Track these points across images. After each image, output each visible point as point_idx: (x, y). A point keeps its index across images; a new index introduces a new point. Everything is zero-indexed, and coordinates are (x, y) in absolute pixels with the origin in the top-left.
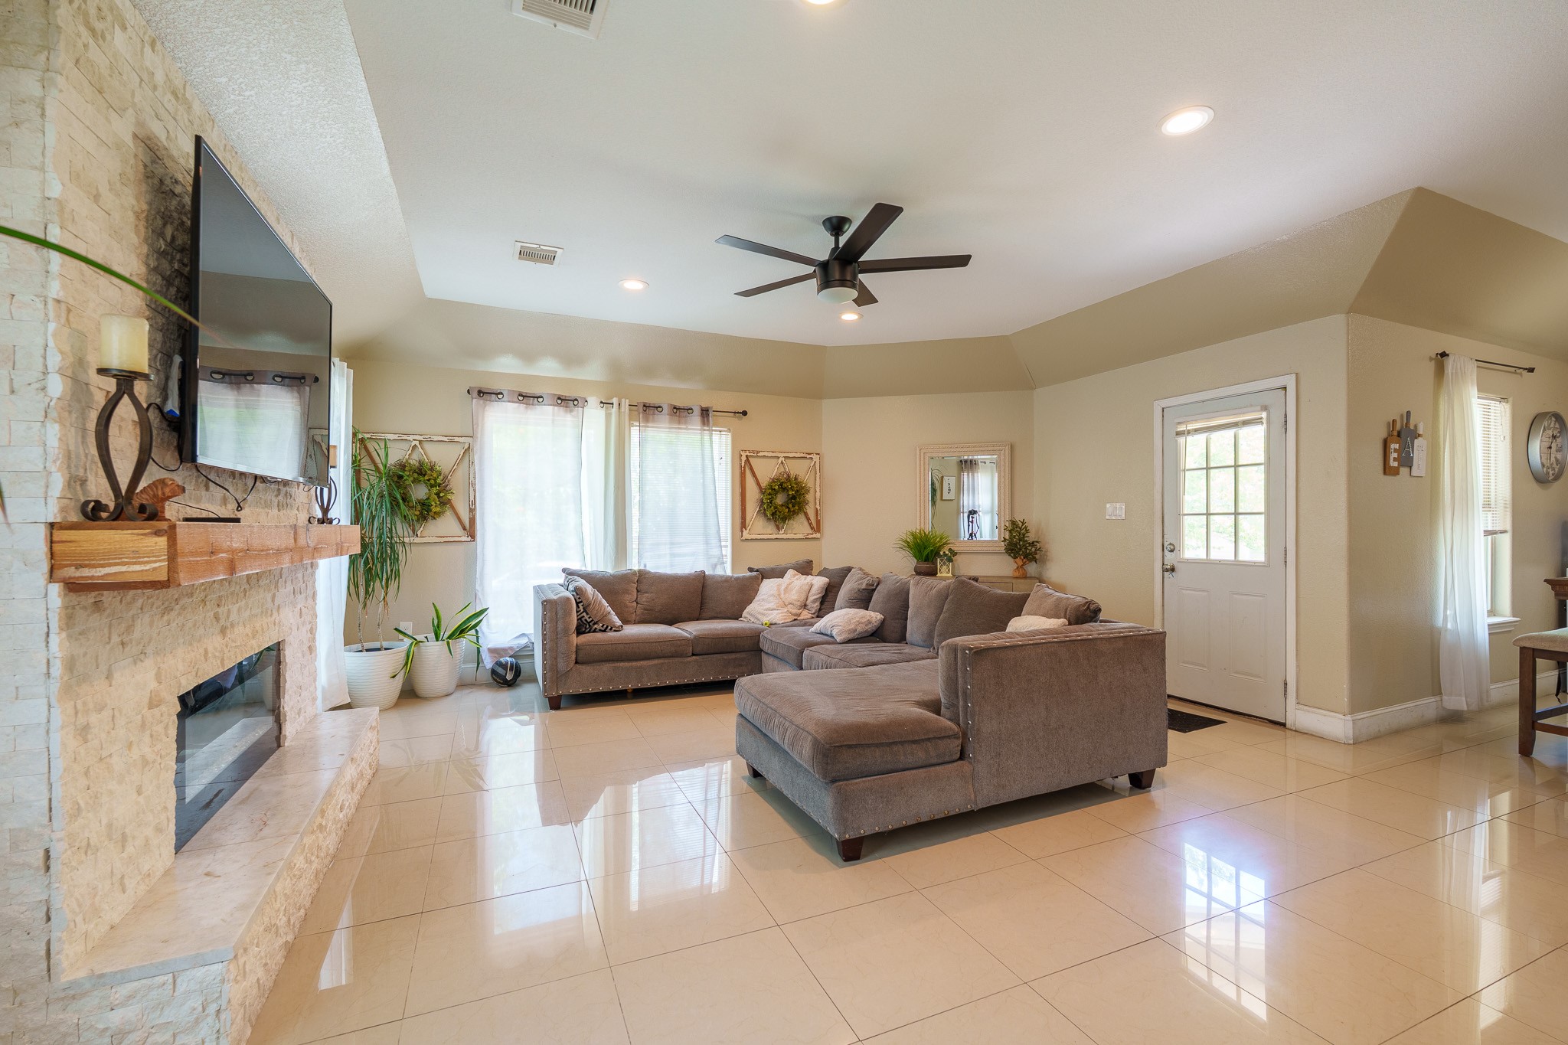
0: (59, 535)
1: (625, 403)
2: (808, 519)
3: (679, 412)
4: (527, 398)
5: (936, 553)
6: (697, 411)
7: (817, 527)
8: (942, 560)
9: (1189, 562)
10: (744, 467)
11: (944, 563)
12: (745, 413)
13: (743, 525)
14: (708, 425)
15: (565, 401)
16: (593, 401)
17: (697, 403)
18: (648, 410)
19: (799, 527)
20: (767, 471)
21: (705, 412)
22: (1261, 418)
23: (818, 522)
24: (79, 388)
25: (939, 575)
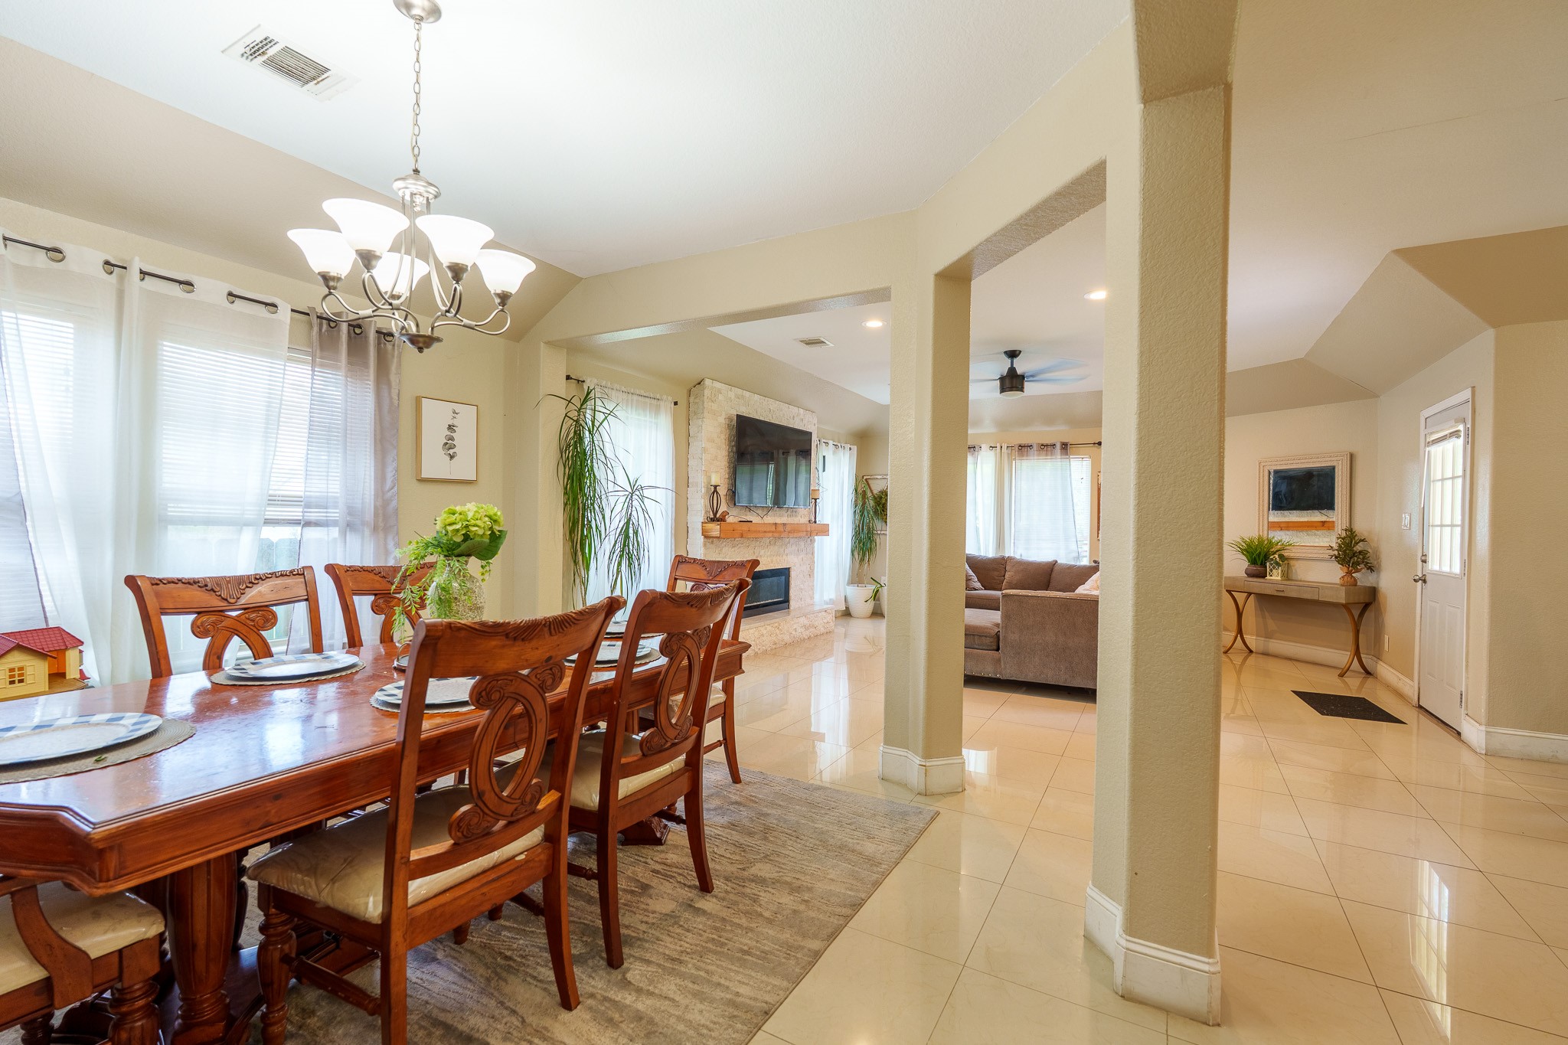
0: (704, 525)
1: (1004, 447)
3: (1046, 448)
5: (1266, 557)
6: (1058, 446)
8: (1271, 564)
9: (1439, 575)
11: (1274, 568)
12: (1098, 443)
14: (1067, 454)
17: (1057, 440)
18: (1023, 449)
21: (1065, 446)
22: (1458, 431)
24: (708, 489)
25: (1268, 577)
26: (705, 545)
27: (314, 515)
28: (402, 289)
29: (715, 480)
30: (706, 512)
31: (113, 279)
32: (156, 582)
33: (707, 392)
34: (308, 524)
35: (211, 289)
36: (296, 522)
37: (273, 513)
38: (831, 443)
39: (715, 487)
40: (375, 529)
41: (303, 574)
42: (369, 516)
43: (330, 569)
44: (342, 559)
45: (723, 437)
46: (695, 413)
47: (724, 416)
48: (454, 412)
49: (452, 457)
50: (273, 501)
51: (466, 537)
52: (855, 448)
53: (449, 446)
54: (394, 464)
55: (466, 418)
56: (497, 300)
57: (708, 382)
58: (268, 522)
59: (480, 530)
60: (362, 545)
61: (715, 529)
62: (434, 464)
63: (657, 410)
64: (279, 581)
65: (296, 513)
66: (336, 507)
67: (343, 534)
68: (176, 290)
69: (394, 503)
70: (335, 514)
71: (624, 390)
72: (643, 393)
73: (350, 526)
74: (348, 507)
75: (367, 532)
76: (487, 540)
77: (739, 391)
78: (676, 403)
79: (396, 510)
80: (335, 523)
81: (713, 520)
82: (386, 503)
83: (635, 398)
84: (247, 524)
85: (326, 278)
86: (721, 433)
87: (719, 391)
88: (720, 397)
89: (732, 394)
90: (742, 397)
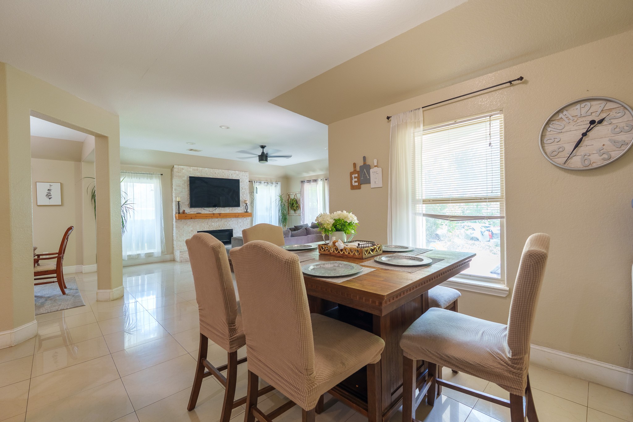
4: (309, 181)
24: (176, 203)
26: (177, 222)
30: (176, 211)
33: (176, 170)
39: (179, 202)
46: (173, 177)
47: (184, 177)
49: (50, 198)
53: (48, 195)
55: (56, 187)
57: (175, 166)
61: (179, 216)
63: (151, 178)
77: (194, 168)
78: (162, 175)
81: (180, 213)
86: (185, 183)
87: (183, 169)
88: (183, 171)
89: (191, 169)
90: (197, 170)
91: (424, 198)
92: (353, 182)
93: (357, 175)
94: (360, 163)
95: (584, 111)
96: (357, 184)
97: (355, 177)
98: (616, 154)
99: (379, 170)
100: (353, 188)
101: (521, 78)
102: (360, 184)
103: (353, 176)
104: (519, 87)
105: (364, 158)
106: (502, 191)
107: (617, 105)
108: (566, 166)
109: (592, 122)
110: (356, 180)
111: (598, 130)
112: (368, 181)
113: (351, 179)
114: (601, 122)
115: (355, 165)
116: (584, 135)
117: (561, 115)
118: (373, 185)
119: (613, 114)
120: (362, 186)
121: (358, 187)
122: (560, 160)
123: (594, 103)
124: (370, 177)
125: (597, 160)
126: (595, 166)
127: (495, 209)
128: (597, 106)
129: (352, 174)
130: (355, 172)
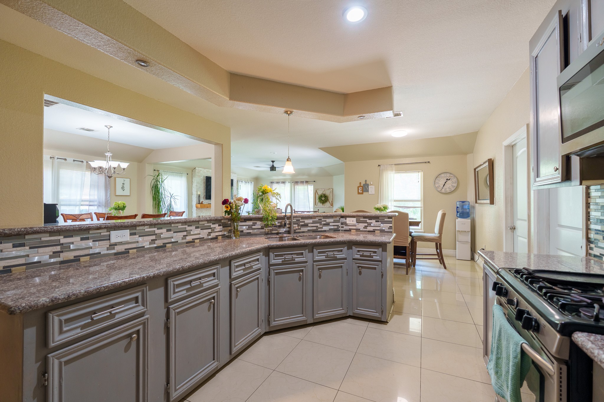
0: (196, 205)
2: (330, 203)
3: (302, 182)
4: (278, 183)
6: (305, 182)
7: (332, 205)
10: (316, 192)
12: (315, 181)
13: (315, 204)
15: (284, 182)
16: (287, 182)
17: (305, 180)
18: (297, 183)
19: (328, 204)
20: (320, 193)
23: (332, 204)
24: (197, 195)
26: (196, 210)
27: (91, 203)
28: (107, 167)
29: (199, 193)
30: (197, 201)
31: (51, 160)
32: (66, 215)
33: (197, 171)
34: (90, 205)
35: (70, 160)
36: (88, 205)
37: (82, 203)
38: (243, 181)
39: (199, 195)
40: (105, 206)
41: (90, 214)
42: (104, 204)
43: (95, 213)
44: (97, 212)
45: (202, 182)
46: (194, 176)
47: (202, 177)
48: (124, 180)
49: (123, 190)
50: (82, 201)
51: (118, 207)
52: (253, 183)
53: (123, 188)
54: (109, 193)
55: (127, 181)
56: (123, 169)
57: (197, 168)
58: (81, 205)
59: (121, 206)
60: (102, 210)
61: (199, 205)
62: (119, 192)
63: (181, 176)
64: (86, 215)
65: (88, 203)
66: (96, 202)
67: (98, 208)
68: (63, 161)
69: (109, 201)
70: (96, 203)
71: (171, 172)
72: (177, 172)
73: (99, 206)
74: (99, 202)
75: (103, 207)
76: (122, 207)
77: (208, 170)
78: (187, 174)
79: (110, 202)
80: (96, 205)
81: (199, 203)
82: (107, 201)
83: (174, 173)
84: (77, 205)
85: (94, 168)
86: (202, 181)
87: (201, 170)
88: (201, 172)
89: (206, 170)
90: (209, 171)
91: (394, 199)
92: (359, 191)
93: (361, 188)
94: (363, 183)
95: (445, 175)
96: (361, 192)
97: (360, 189)
98: (453, 189)
99: (373, 187)
100: (359, 193)
101: (429, 162)
102: (363, 192)
103: (359, 188)
104: (428, 164)
105: (366, 181)
106: (421, 197)
107: (453, 176)
108: (441, 192)
109: (447, 179)
110: (361, 190)
111: (449, 182)
112: (368, 191)
113: (358, 190)
114: (449, 179)
115: (360, 183)
116: (445, 183)
117: (440, 176)
118: (370, 193)
119: (452, 178)
120: (364, 193)
121: (362, 193)
122: (439, 190)
123: (448, 174)
124: (368, 189)
125: (448, 190)
126: (448, 192)
127: (419, 204)
128: (448, 175)
129: (358, 187)
130: (360, 186)
